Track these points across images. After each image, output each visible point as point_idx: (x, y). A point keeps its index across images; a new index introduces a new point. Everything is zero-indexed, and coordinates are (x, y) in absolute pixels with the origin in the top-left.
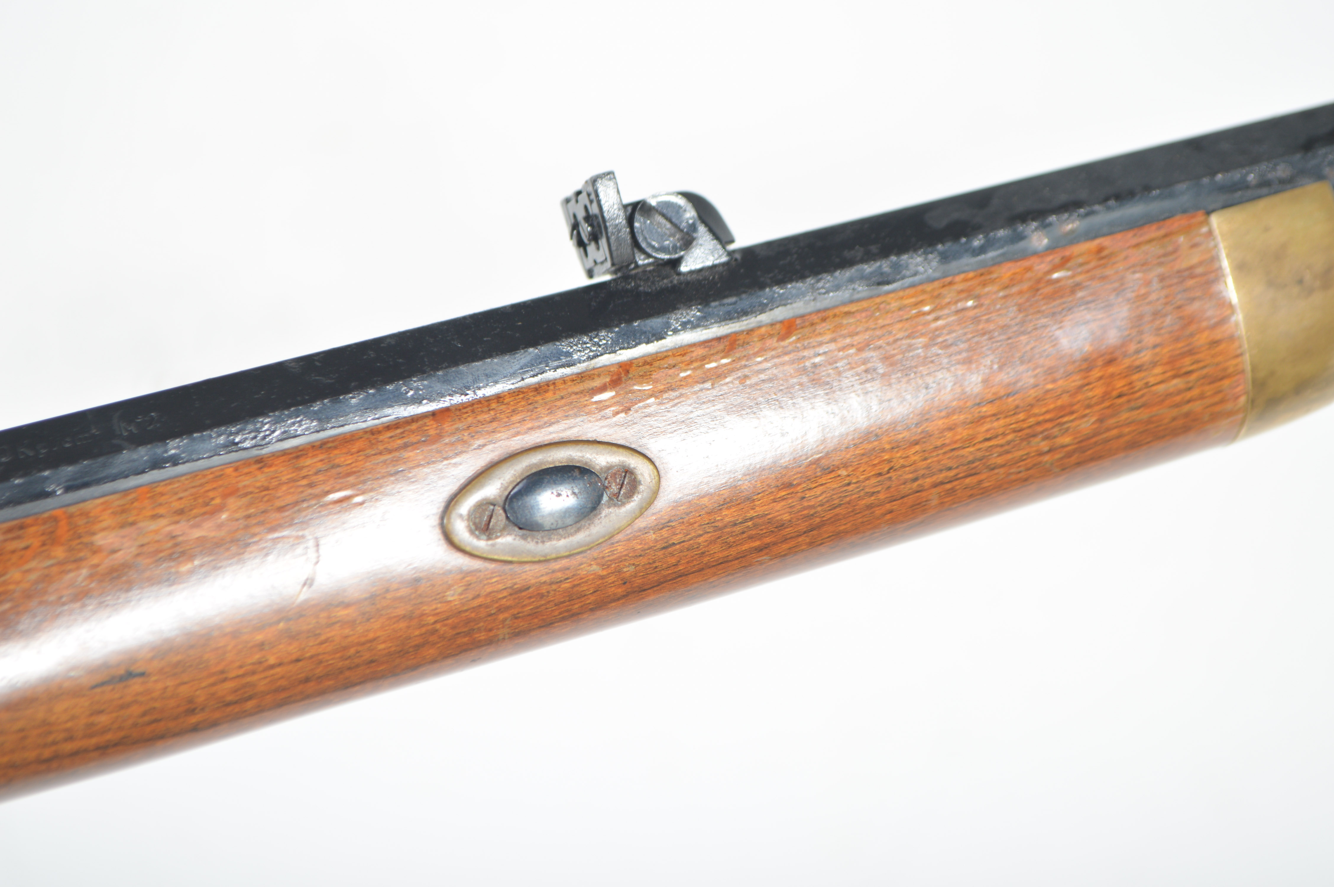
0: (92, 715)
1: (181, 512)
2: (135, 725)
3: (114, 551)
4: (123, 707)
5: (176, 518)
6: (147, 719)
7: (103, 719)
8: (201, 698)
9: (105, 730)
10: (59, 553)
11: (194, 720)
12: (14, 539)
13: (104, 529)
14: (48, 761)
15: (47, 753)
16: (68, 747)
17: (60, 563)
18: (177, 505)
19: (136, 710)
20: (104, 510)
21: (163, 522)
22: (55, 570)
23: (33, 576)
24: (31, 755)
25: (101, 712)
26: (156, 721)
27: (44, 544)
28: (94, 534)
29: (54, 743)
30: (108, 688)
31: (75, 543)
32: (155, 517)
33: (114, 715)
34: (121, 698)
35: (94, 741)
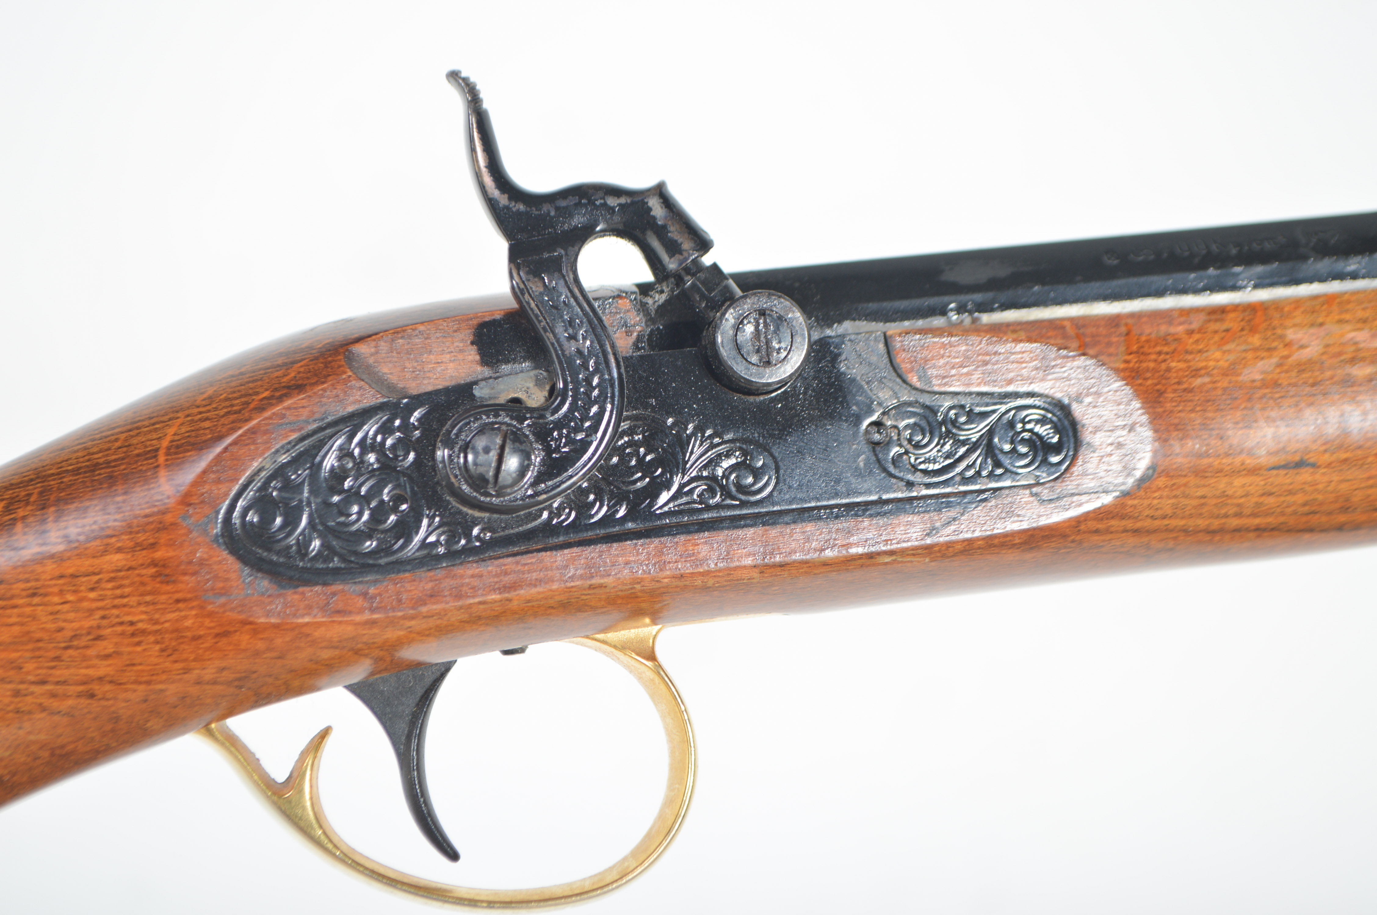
0: (1263, 495)
1: (1364, 321)
2: (1295, 513)
3: (1302, 347)
4: (1291, 493)
5: (1359, 325)
6: (1306, 509)
7: (1271, 500)
8: (1357, 498)
9: (1267, 514)
10: (1256, 340)
11: (1342, 518)
12: (1216, 320)
13: (1295, 325)
14: (1213, 532)
15: (1216, 524)
16: (1234, 522)
17: (1256, 349)
18: (1360, 314)
19: (1300, 498)
20: (1296, 308)
21: (1348, 327)
22: (1250, 355)
23: (1231, 357)
24: (1201, 523)
25: (1271, 494)
26: (1314, 513)
27: (1242, 330)
28: (1286, 328)
29: (1226, 516)
30: (1282, 472)
31: (1269, 333)
32: (1340, 321)
33: (1282, 499)
34: (1291, 484)
35: (1257, 521)
